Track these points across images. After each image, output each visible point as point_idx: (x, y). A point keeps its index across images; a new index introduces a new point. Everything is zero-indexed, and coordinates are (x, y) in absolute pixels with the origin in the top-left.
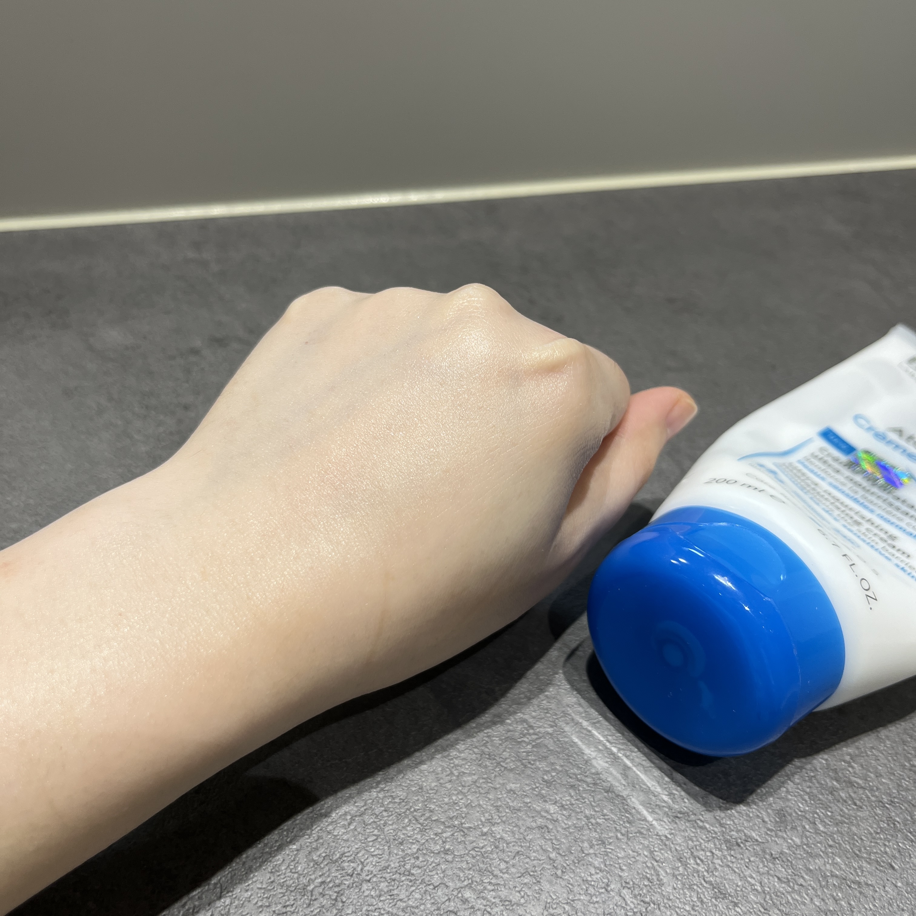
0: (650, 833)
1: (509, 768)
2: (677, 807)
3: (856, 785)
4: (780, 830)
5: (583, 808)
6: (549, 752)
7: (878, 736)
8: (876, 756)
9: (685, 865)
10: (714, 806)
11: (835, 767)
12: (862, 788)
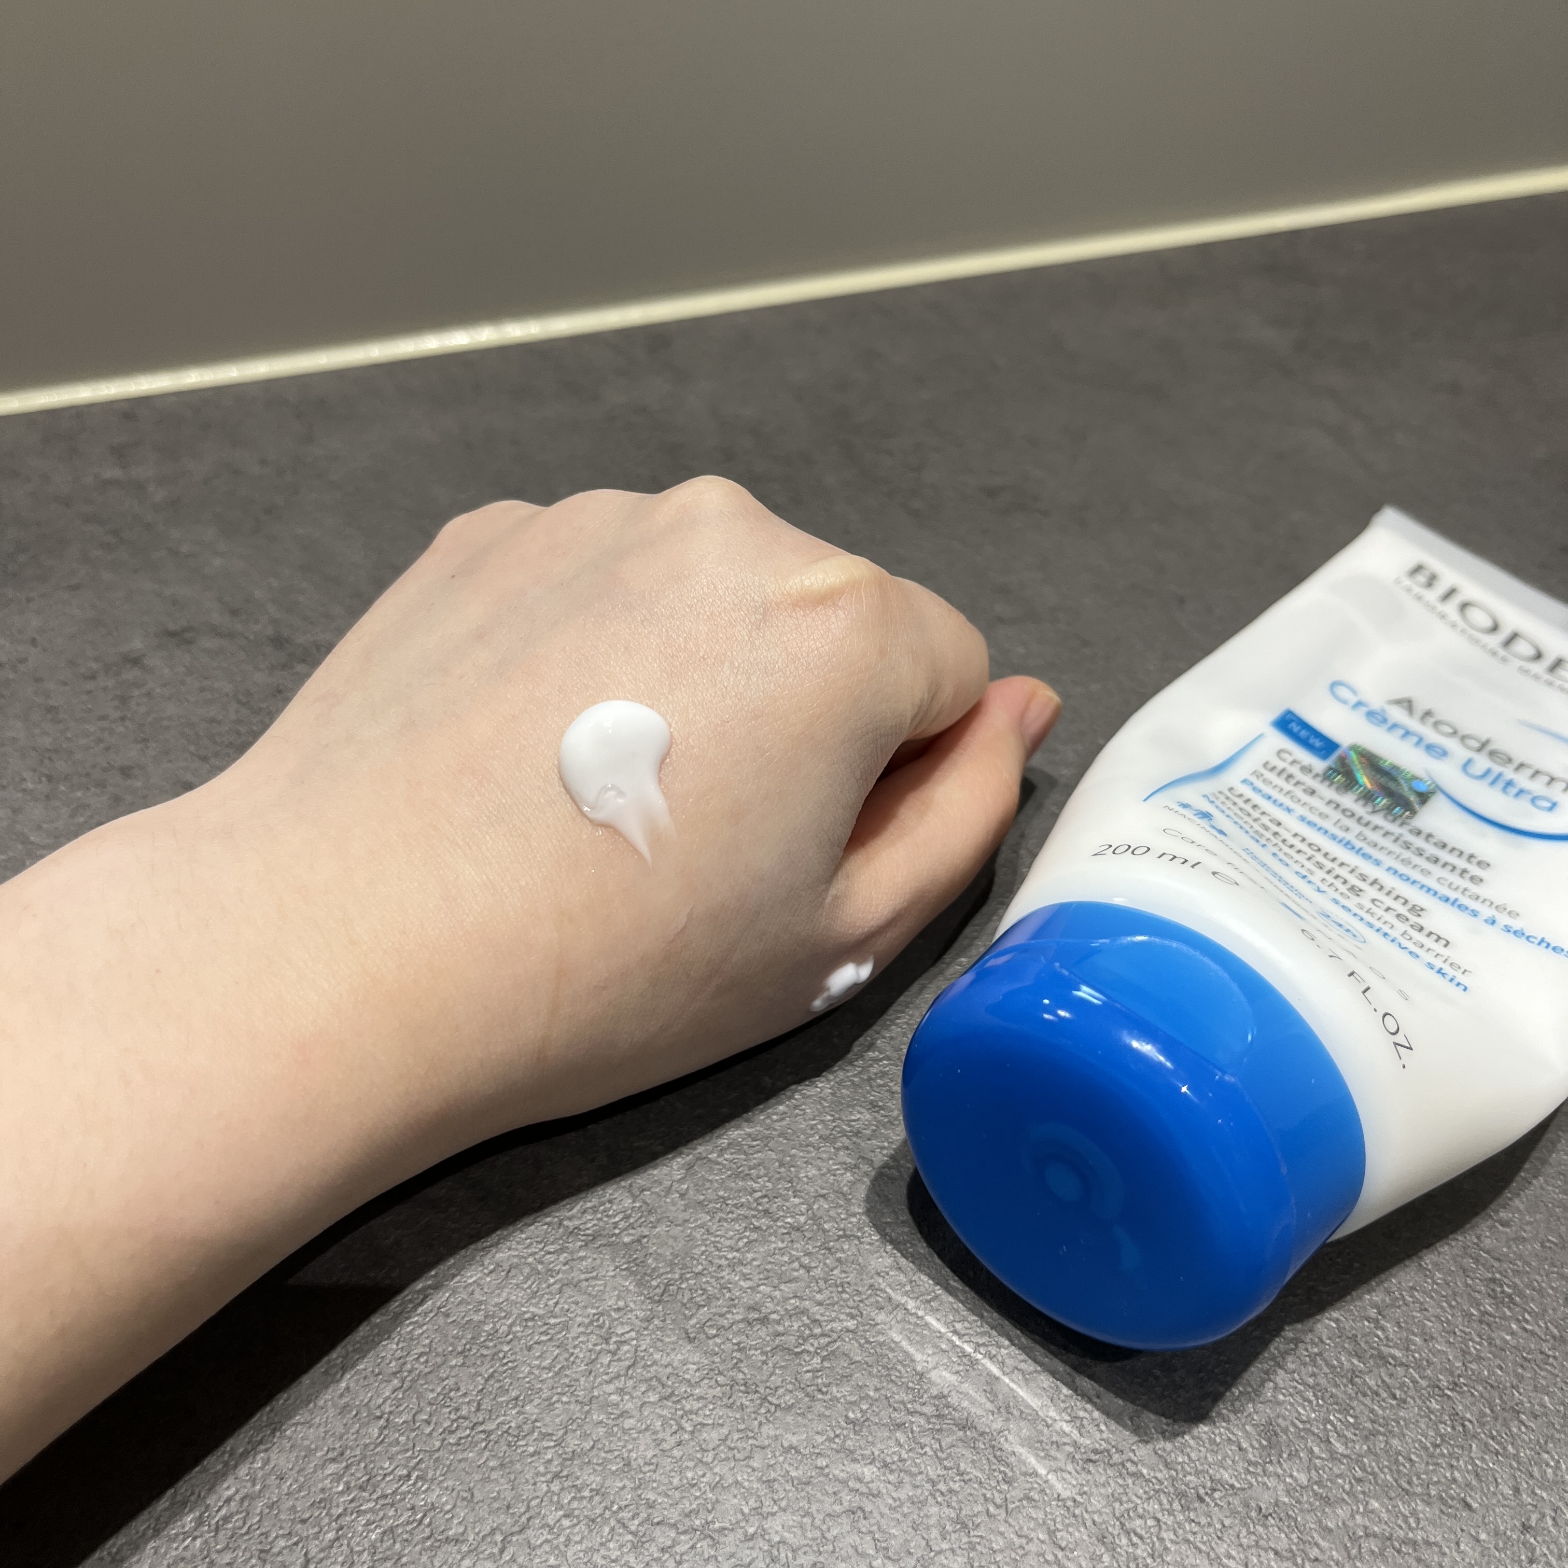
0: (1046, 1498)
1: (783, 1405)
2: (1088, 1442)
3: (1392, 1362)
4: (1271, 1462)
5: (923, 1466)
6: (853, 1367)
7: (1420, 1265)
8: (1421, 1303)
9: (1112, 1549)
10: (1153, 1430)
11: (1354, 1332)
12: (1402, 1364)
